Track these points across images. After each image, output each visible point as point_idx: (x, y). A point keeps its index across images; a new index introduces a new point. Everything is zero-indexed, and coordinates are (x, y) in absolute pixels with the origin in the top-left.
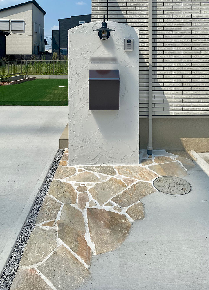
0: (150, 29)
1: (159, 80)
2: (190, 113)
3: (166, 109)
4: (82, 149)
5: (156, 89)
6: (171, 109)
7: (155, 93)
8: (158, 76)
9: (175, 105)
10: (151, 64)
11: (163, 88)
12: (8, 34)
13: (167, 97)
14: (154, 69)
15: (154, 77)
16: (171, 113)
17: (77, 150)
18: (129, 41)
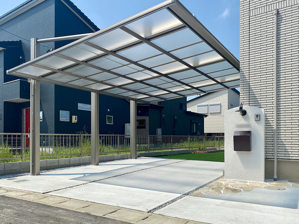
0: (275, 108)
1: (282, 138)
3: (287, 155)
4: (231, 171)
5: (280, 143)
6: (290, 155)
7: (279, 145)
8: (281, 136)
9: (293, 153)
10: (276, 128)
11: (285, 143)
12: (206, 116)
13: (288, 148)
14: (279, 131)
15: (279, 136)
16: (291, 158)
17: (229, 172)
18: (257, 116)
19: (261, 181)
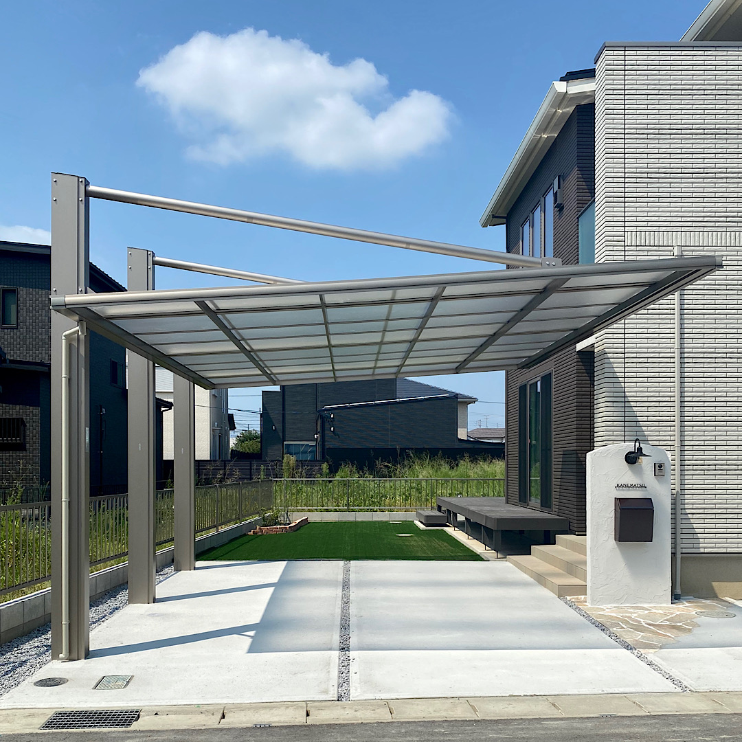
0: (677, 449)
1: (688, 511)
2: (724, 550)
3: (696, 546)
5: (684, 521)
6: (701, 545)
7: (683, 526)
8: (686, 506)
9: (706, 540)
10: (679, 491)
11: (692, 521)
13: (697, 531)
14: (682, 497)
15: (682, 507)
16: (702, 550)
18: (660, 466)
19: (666, 602)
